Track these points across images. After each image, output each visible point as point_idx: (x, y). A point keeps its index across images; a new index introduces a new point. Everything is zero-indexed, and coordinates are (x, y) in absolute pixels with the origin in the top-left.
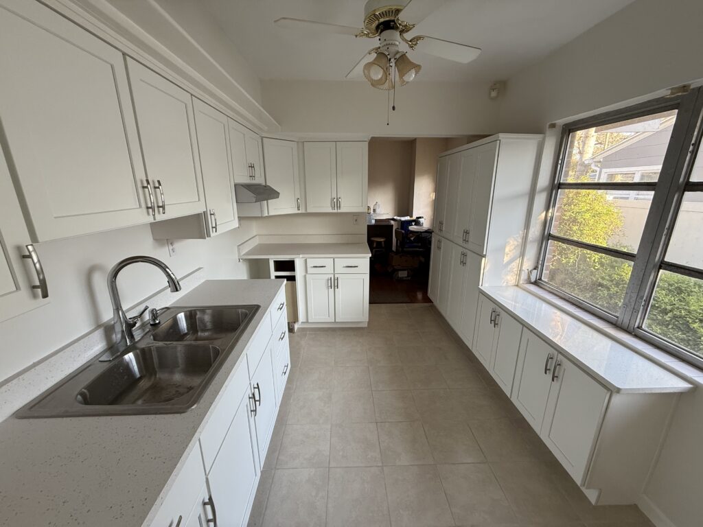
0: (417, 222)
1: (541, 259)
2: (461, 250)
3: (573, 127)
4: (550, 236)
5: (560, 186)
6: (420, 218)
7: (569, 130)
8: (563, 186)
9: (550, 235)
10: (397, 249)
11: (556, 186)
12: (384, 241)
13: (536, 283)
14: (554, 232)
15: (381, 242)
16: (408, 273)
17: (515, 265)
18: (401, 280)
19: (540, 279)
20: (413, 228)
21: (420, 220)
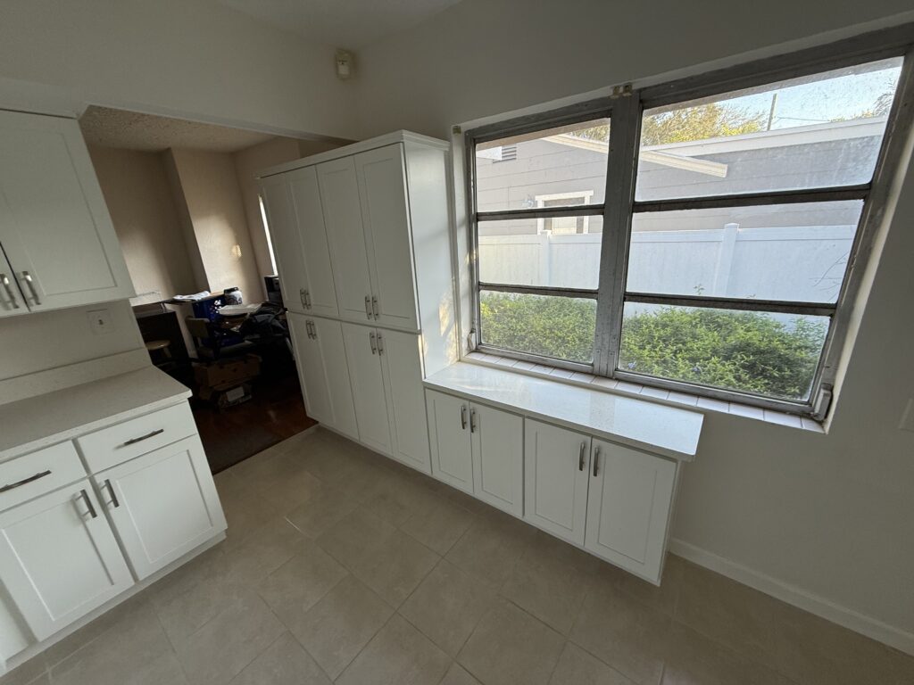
0: (227, 298)
1: (476, 317)
2: (369, 330)
3: (479, 136)
4: (481, 286)
5: (479, 217)
6: (233, 290)
7: (473, 140)
8: (483, 217)
9: (479, 283)
10: (198, 353)
11: (474, 218)
12: (168, 347)
13: (477, 351)
14: (483, 279)
15: (162, 349)
16: (245, 389)
17: (452, 335)
18: (236, 407)
19: (480, 343)
20: (226, 310)
21: (233, 293)
